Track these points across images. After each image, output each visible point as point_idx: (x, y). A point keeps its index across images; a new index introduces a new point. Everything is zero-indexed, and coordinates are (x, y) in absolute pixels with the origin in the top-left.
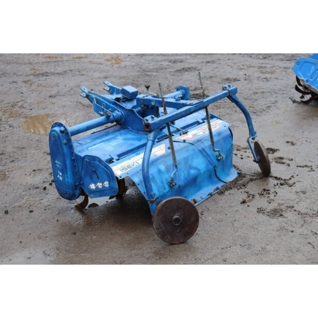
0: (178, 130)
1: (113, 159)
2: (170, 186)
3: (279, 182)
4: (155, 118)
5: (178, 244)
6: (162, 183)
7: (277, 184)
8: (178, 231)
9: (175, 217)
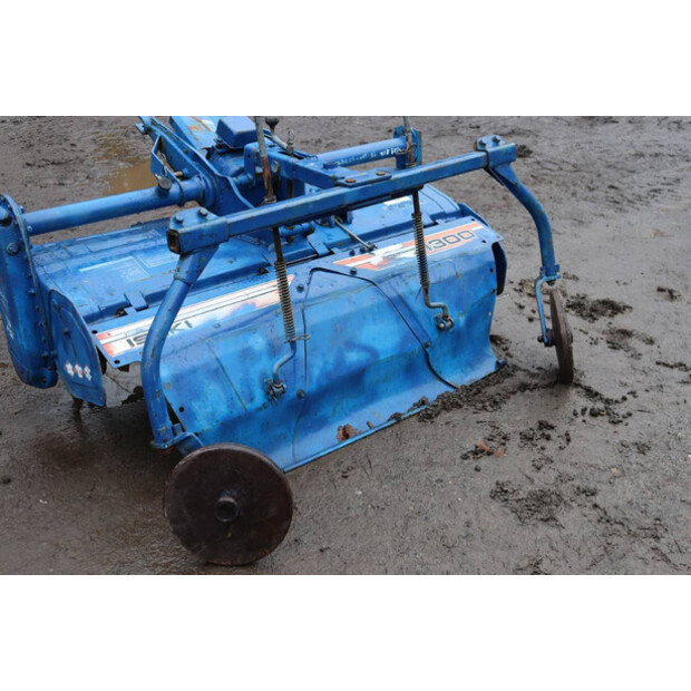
0: (353, 240)
1: (130, 305)
2: (268, 393)
3: (589, 404)
4: (212, 216)
6: (247, 383)
7: (584, 411)
8: (229, 535)
9: (222, 499)
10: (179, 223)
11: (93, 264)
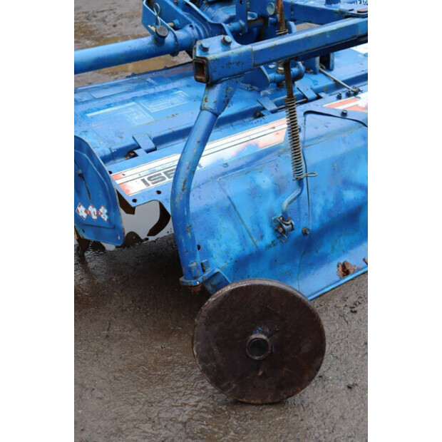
0: (337, 85)
1: (139, 147)
2: (276, 231)
4: (235, 45)
5: (257, 405)
6: (257, 222)
8: (260, 373)
9: (253, 336)
10: (205, 50)
11: (99, 110)
